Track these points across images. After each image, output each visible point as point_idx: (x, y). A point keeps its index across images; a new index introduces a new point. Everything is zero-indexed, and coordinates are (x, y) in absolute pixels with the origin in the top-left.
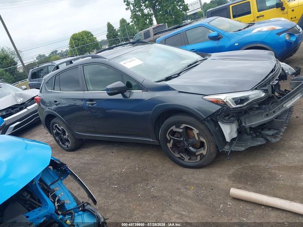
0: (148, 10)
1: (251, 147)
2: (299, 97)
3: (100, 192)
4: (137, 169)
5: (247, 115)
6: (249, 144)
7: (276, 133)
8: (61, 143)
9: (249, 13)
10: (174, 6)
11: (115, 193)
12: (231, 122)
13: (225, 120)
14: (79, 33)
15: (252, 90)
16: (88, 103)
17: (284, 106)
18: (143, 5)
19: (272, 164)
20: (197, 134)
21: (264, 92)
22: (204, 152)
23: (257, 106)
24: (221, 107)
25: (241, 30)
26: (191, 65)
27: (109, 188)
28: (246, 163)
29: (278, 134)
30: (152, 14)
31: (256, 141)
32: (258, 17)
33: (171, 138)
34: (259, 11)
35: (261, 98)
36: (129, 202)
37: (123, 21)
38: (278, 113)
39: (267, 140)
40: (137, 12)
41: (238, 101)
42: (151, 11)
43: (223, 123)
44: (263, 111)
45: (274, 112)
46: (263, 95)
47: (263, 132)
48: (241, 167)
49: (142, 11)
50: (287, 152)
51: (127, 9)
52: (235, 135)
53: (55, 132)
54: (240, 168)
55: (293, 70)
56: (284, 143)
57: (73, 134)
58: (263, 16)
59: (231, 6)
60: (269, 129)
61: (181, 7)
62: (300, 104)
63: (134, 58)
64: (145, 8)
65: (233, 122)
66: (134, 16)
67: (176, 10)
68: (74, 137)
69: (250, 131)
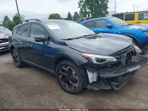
0: (89, 10)
1: (102, 89)
2: (139, 67)
3: (17, 93)
4: (42, 86)
5: (103, 70)
6: (102, 87)
7: (119, 85)
8: (15, 62)
9: (134, 20)
10: (101, 11)
11: (23, 96)
12: (93, 72)
13: (90, 69)
14: (54, 14)
15: (109, 55)
16: (28, 43)
17: (128, 70)
18: (87, 7)
19: (112, 103)
20: (75, 74)
21: (116, 59)
22: (76, 85)
23: (110, 66)
24: (88, 61)
25: (124, 26)
26: (86, 36)
27: (23, 92)
28: (98, 98)
29: (120, 86)
30: (90, 12)
31: (106, 86)
32: (137, 23)
33: (61, 73)
34: (138, 20)
35: (114, 62)
36: (26, 103)
37: (76, 13)
38: (122, 73)
39: (112, 88)
40: (83, 10)
41: (99, 60)
42: (90, 11)
43: (89, 71)
44: (113, 70)
45: (120, 72)
46: (115, 60)
47: (111, 82)
48: (95, 99)
49: (85, 9)
50: (124, 98)
51: (78, 7)
52: (95, 80)
53: (13, 55)
54: (93, 100)
55: (141, 51)
56: (124, 92)
57: (20, 59)
58: (140, 23)
59: (125, 14)
60: (116, 82)
61: (105, 12)
62: (143, 72)
63: (57, 25)
64: (87, 8)
65: (94, 72)
66: (81, 12)
67: (101, 13)
68: (21, 61)
69: (105, 80)
